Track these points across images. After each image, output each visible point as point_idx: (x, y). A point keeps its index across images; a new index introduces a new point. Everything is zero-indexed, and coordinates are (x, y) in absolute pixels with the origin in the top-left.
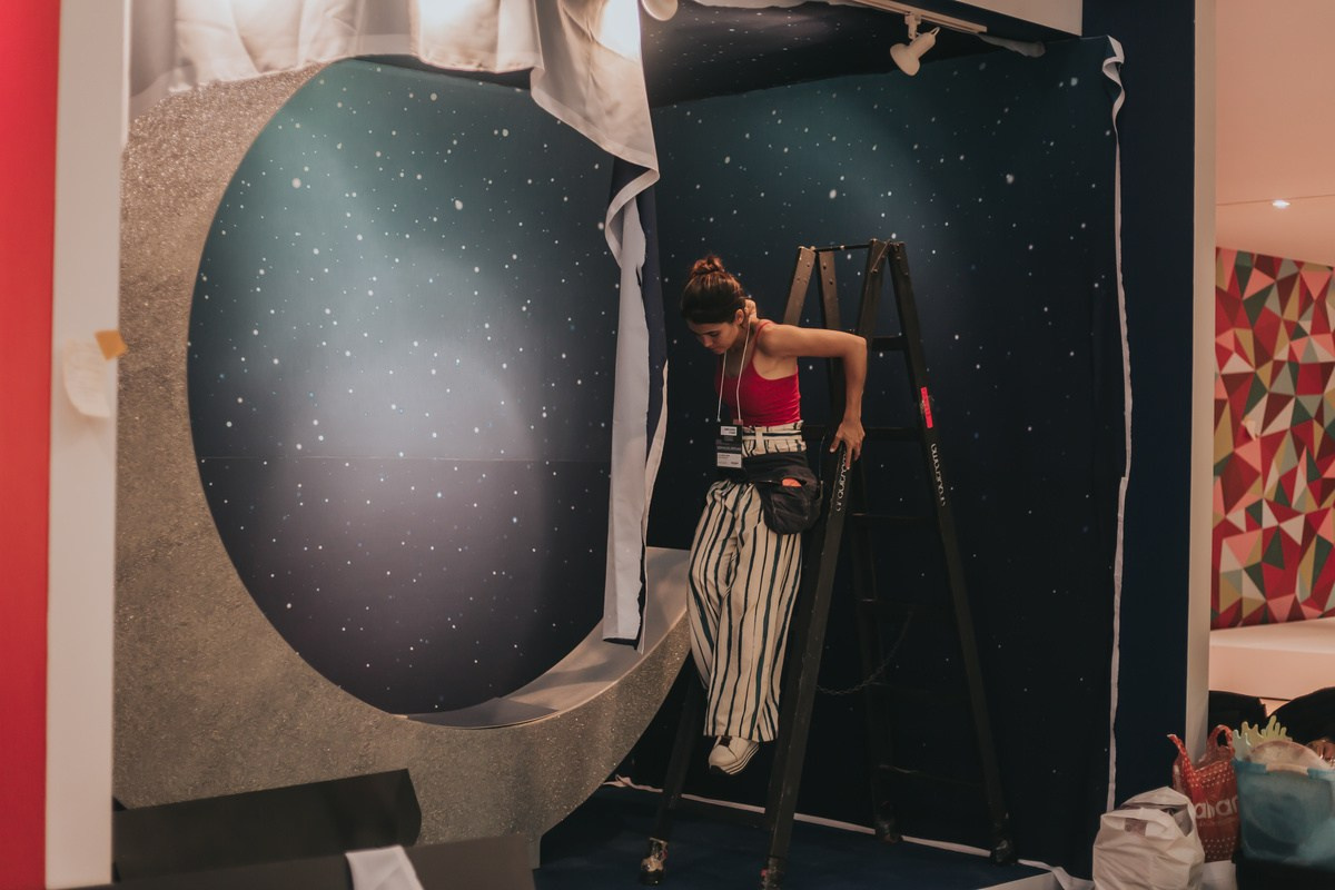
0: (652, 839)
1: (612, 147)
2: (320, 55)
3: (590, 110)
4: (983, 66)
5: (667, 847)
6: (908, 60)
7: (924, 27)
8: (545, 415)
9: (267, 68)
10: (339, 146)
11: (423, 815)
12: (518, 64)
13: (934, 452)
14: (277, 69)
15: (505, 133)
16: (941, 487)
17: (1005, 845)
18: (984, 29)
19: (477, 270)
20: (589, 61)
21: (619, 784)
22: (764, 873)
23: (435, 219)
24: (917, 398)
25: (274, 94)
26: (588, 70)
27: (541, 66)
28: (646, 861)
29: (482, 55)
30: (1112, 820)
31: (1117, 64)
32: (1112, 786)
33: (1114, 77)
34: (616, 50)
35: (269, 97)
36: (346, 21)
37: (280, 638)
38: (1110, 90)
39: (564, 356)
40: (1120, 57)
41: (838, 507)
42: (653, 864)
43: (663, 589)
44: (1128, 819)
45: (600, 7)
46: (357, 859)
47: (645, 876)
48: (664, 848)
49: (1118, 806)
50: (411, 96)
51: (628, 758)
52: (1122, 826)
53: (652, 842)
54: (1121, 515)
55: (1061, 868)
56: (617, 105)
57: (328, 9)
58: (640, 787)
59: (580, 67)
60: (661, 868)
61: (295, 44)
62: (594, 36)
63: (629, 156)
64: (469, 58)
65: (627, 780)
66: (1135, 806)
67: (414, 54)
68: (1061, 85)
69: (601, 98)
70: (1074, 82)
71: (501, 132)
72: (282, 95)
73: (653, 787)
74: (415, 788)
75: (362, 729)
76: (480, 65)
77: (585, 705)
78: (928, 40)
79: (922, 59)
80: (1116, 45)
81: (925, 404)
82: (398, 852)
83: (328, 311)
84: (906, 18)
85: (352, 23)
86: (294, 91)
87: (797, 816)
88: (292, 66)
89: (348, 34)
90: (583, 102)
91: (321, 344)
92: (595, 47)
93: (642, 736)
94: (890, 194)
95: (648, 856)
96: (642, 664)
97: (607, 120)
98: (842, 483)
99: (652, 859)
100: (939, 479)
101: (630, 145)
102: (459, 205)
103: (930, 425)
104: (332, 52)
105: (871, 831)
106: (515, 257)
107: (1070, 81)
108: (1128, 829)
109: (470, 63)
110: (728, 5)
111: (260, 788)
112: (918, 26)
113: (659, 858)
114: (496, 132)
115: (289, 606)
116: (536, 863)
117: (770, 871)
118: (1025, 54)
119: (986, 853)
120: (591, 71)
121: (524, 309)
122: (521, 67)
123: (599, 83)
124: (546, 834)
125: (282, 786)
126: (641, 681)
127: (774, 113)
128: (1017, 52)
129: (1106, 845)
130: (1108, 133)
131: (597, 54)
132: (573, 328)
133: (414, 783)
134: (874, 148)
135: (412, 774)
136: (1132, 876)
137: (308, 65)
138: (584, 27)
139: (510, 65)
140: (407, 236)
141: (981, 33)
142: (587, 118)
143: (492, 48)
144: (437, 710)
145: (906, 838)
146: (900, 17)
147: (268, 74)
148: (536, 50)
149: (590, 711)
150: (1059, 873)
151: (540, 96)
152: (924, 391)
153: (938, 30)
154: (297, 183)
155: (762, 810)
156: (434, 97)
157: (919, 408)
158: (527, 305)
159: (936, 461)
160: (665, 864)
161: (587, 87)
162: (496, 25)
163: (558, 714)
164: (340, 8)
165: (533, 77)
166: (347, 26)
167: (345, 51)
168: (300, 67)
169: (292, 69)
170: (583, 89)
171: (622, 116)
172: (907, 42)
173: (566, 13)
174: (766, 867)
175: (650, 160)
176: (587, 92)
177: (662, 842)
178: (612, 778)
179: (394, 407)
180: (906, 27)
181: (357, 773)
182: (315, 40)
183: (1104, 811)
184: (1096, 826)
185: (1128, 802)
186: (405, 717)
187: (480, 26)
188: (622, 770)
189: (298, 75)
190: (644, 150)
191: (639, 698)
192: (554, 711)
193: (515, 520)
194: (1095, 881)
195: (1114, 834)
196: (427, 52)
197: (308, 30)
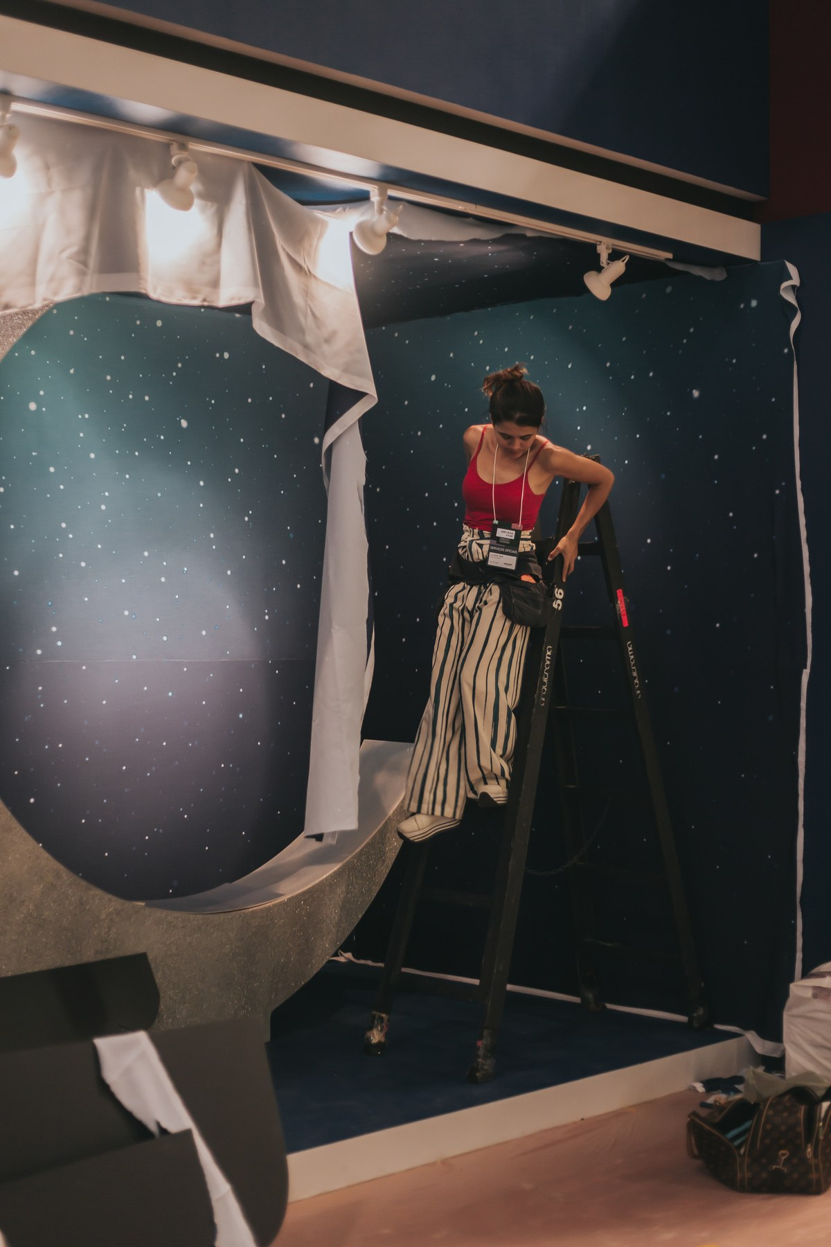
0: (374, 1012)
1: (330, 372)
2: (55, 294)
3: (309, 339)
4: (669, 290)
5: (388, 1020)
6: (600, 285)
7: (615, 255)
8: (267, 617)
9: (7, 307)
10: (72, 371)
11: (162, 994)
12: (240, 299)
13: (630, 649)
14: (15, 307)
15: (226, 355)
16: (636, 681)
17: (701, 1011)
18: (670, 256)
19: (202, 483)
20: (307, 293)
21: (342, 959)
22: (480, 1043)
23: (162, 437)
24: (613, 599)
25: (11, 327)
26: (306, 301)
27: (261, 301)
28: (369, 1034)
29: (206, 291)
30: (800, 988)
31: (793, 287)
32: (799, 956)
33: (791, 298)
34: (332, 283)
35: (7, 330)
36: (80, 262)
37: (25, 834)
38: (789, 311)
39: (284, 562)
40: (795, 280)
41: (543, 702)
42: (376, 1036)
43: (381, 778)
44: (815, 988)
45: (315, 242)
46: (105, 1045)
47: (369, 1047)
48: (385, 1021)
49: (806, 974)
50: (138, 322)
51: (350, 937)
52: (809, 994)
53: (374, 1016)
54: (803, 704)
55: (753, 1032)
56: (334, 333)
57: (62, 251)
58: (362, 962)
59: (298, 299)
60: (383, 1040)
61: (33, 284)
62: (311, 268)
63: (346, 381)
64: (194, 293)
65: (349, 955)
66: (822, 975)
67: (143, 291)
68: (742, 306)
69: (318, 328)
70: (754, 303)
71: (222, 355)
72: (21, 328)
73: (373, 961)
74: (154, 971)
75: (103, 916)
76: (204, 300)
77: (309, 889)
78: (618, 268)
79: (614, 285)
80: (792, 270)
81: (621, 605)
82: (142, 1037)
83: (64, 525)
84: (598, 247)
85: (85, 263)
86: (30, 323)
87: (509, 987)
88: (30, 305)
89: (82, 274)
90: (302, 331)
91: (58, 556)
92: (313, 283)
93: (364, 917)
94: (585, 408)
95: (371, 1028)
96: (362, 850)
97: (325, 348)
98: (545, 680)
99: (375, 1032)
100: (635, 674)
101: (347, 370)
102: (184, 424)
103: (626, 624)
104: (67, 291)
105: (577, 1000)
106: (237, 471)
107: (750, 303)
108: (815, 996)
109: (194, 298)
110: (434, 239)
111: (10, 974)
112: (609, 255)
113: (381, 1030)
114: (218, 355)
115: (32, 800)
116: (267, 1038)
117: (484, 1041)
118: (709, 278)
119: (683, 1019)
120: (309, 302)
121: (246, 519)
122: (242, 301)
123: (318, 313)
124: (277, 1009)
125: (29, 971)
126: (361, 865)
127: (476, 333)
128: (701, 277)
129: (795, 1011)
130: (786, 351)
131: (314, 286)
132: (291, 535)
133: (153, 965)
134: (570, 366)
135: (150, 957)
136: (819, 1040)
137: (46, 303)
138: (301, 261)
139: (232, 299)
140: (137, 454)
141: (668, 259)
142: (306, 347)
143: (215, 284)
144: (172, 896)
145: (609, 1006)
146: (592, 247)
147: (8, 311)
148: (256, 285)
149: (312, 896)
150: (751, 1037)
151: (262, 327)
152: (620, 592)
153: (627, 258)
154: (33, 406)
155: (476, 982)
156: (159, 323)
157: (615, 608)
158: (249, 516)
159: (632, 657)
160: (386, 1035)
161: (306, 318)
162: (218, 262)
163: (285, 898)
164: (74, 249)
165: (254, 309)
166: (81, 266)
167: (79, 289)
168: (38, 305)
169: (30, 308)
170: (302, 319)
171: (339, 344)
172: (599, 269)
173: (284, 250)
174: (481, 1038)
175: (368, 385)
176: (307, 322)
177: (384, 1015)
178: (336, 955)
179: (126, 613)
180: (599, 256)
181: (99, 958)
182: (51, 279)
183: (792, 980)
184: (785, 994)
185: (815, 970)
186: (144, 904)
187: (203, 263)
188: (345, 947)
189: (34, 312)
190: (361, 375)
191: (359, 881)
192: (281, 895)
193: (241, 716)
194: (785, 1044)
195: (801, 1001)
196: (155, 289)
197: (44, 271)
